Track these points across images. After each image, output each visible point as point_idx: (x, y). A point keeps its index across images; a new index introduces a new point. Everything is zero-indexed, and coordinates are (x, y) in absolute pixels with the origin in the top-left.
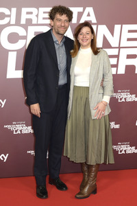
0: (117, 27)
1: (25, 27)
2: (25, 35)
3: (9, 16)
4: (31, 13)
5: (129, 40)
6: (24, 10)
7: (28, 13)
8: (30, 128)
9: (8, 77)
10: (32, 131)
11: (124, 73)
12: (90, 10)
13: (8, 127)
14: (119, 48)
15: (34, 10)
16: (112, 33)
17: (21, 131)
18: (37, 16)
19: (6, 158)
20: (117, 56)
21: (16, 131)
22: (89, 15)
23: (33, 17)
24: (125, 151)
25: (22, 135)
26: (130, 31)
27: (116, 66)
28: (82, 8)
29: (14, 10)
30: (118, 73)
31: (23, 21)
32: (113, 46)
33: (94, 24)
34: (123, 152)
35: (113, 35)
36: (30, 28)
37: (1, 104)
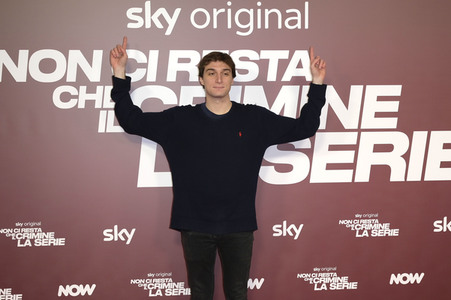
0: (356, 91)
1: (176, 88)
2: (176, 102)
3: (145, 66)
4: (187, 60)
5: (378, 115)
6: (175, 55)
7: (181, 61)
8: (181, 285)
9: (139, 186)
10: (185, 292)
11: (367, 179)
12: (302, 55)
13: (139, 282)
14: (359, 130)
15: (192, 55)
16: (346, 101)
17: (163, 291)
20: (355, 148)
21: (154, 291)
22: (300, 65)
23: (190, 68)
26: (380, 99)
27: (352, 166)
28: (287, 52)
29: (154, 54)
30: (356, 180)
31: (171, 77)
32: (346, 127)
35: (347, 106)
36: (184, 89)
37: (126, 238)
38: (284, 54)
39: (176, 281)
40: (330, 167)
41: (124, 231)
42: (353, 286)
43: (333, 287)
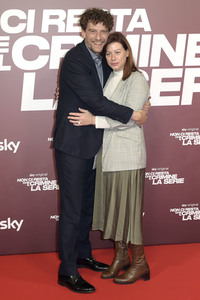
0: (181, 38)
1: (48, 37)
2: (48, 48)
3: (25, 21)
4: (57, 17)
5: (198, 56)
6: (47, 13)
7: (52, 17)
8: (54, 182)
9: (22, 110)
10: (57, 188)
11: (190, 103)
12: (141, 12)
13: (24, 181)
14: (184, 67)
15: (61, 13)
16: (174, 46)
17: (41, 187)
18: (65, 21)
19: (19, 226)
20: (181, 80)
21: (35, 187)
22: (140, 20)
23: (59, 23)
24: (192, 216)
25: (43, 193)
26: (199, 44)
27: (179, 93)
28: (130, 10)
29: (32, 13)
30: (182, 104)
31: (45, 29)
32: (174, 65)
33: (148, 33)
34: (189, 218)
35: (174, 49)
36: (54, 38)
37: (13, 149)
38: (128, 12)
39: (50, 179)
40: (163, 94)
41: (12, 143)
42: (181, 181)
43: (166, 182)
